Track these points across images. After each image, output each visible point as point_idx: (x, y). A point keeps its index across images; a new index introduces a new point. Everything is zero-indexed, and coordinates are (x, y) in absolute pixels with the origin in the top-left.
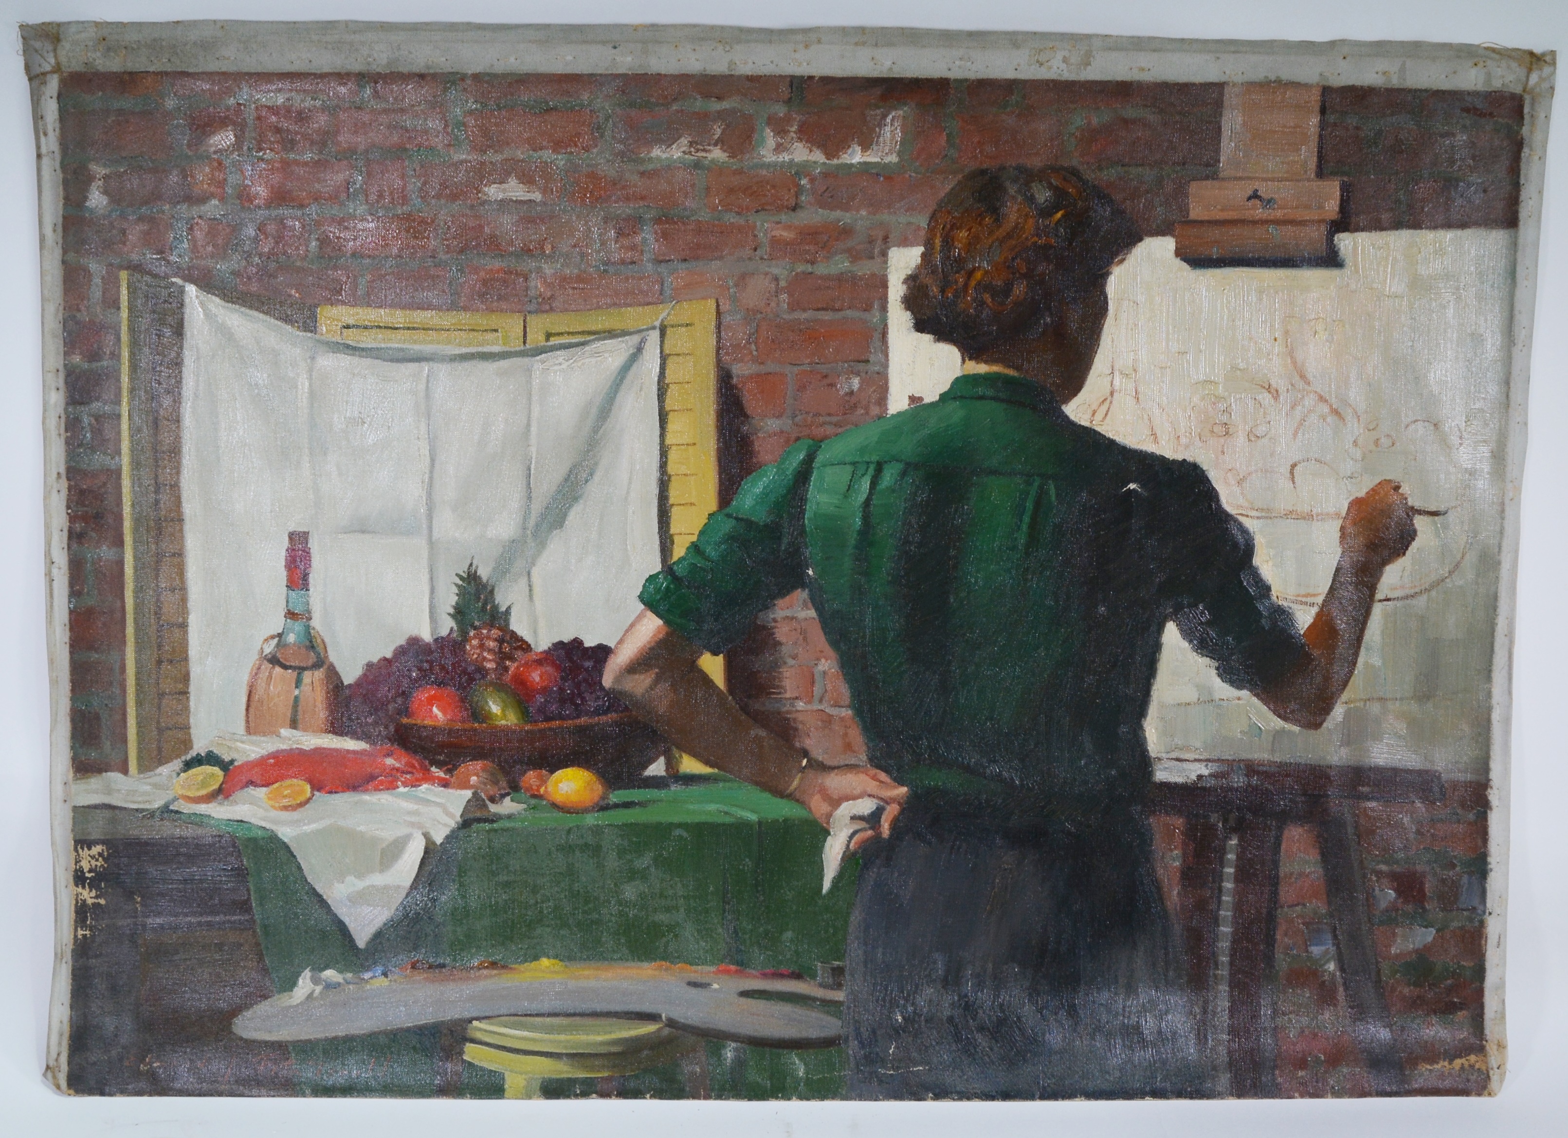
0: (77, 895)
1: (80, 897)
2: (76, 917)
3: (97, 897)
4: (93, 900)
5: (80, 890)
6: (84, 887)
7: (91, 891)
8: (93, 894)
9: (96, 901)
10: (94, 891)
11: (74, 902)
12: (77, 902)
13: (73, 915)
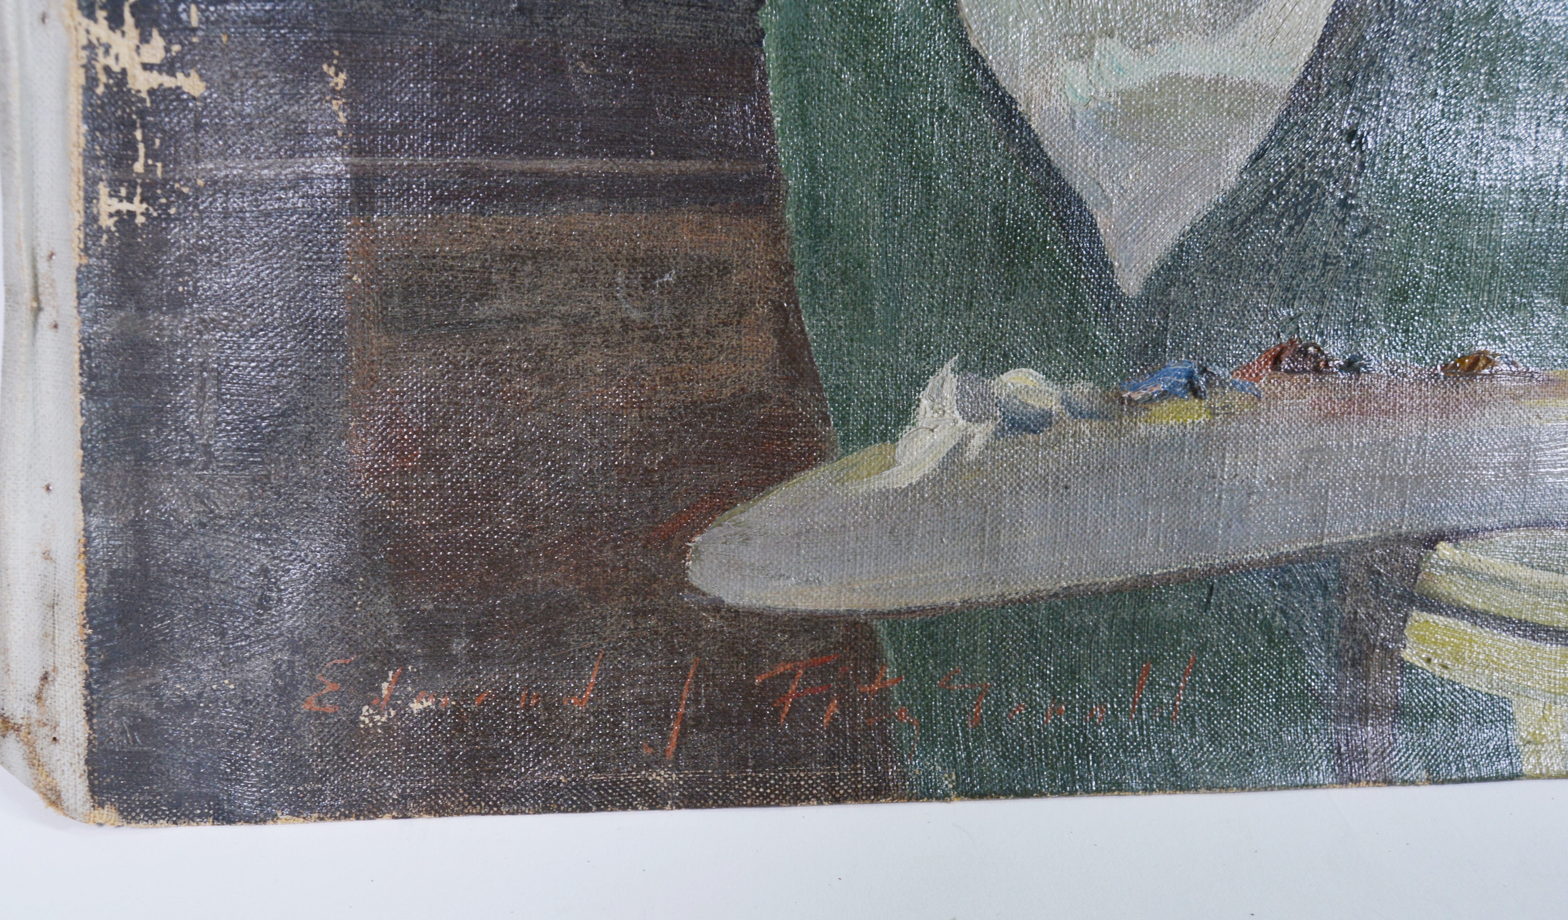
0: (90, 46)
1: (103, 60)
2: (92, 139)
3: (169, 66)
4: (156, 79)
5: (101, 30)
6: (115, 22)
7: (145, 39)
8: (156, 50)
9: (168, 81)
10: (158, 41)
11: (80, 78)
12: (91, 81)
13: (78, 130)
